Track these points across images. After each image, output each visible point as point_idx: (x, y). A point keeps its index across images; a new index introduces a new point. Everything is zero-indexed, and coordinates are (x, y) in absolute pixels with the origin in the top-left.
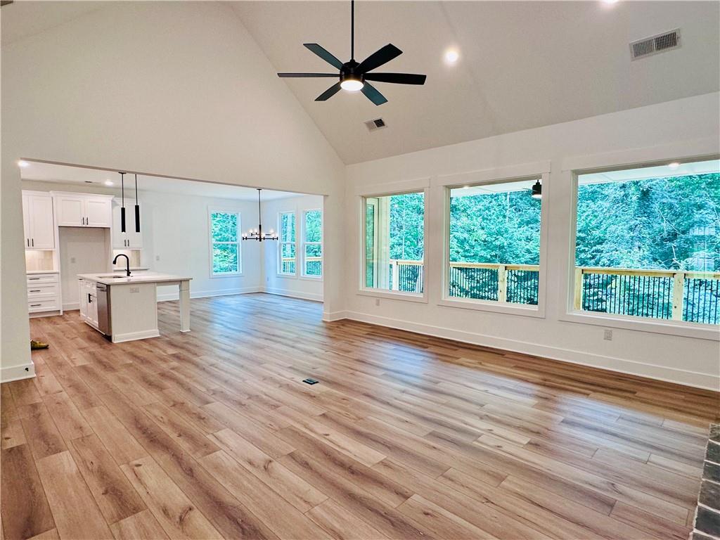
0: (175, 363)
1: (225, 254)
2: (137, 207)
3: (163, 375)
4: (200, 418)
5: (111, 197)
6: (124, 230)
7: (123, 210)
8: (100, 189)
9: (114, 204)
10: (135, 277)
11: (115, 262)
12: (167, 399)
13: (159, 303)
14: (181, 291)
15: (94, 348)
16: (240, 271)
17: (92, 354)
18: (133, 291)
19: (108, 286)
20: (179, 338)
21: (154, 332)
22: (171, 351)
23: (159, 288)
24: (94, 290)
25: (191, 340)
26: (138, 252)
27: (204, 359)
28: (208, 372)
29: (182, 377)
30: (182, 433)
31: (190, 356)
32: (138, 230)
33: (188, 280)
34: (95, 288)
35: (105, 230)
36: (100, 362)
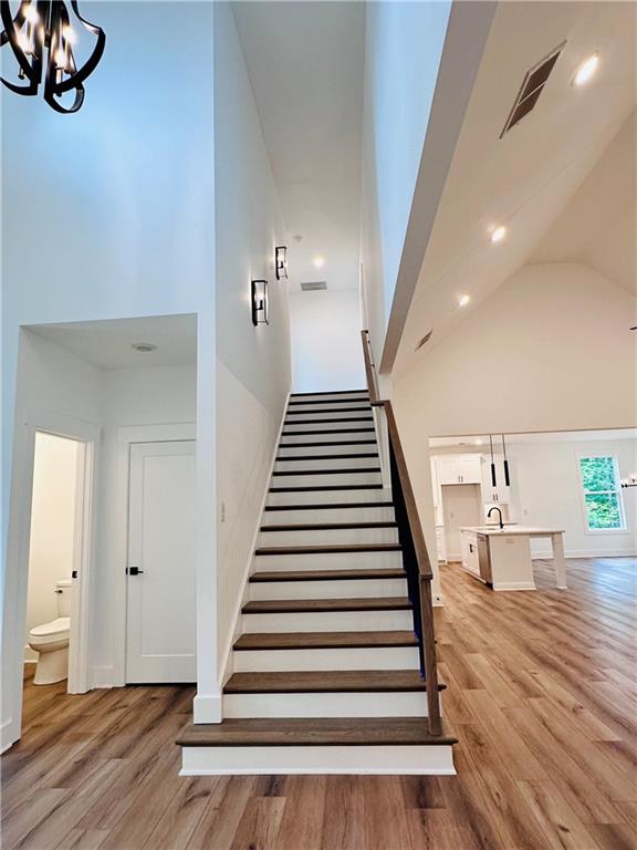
0: (554, 613)
1: (605, 507)
2: (506, 463)
3: (545, 620)
4: (584, 656)
5: (480, 455)
6: (494, 485)
7: (493, 466)
8: (472, 449)
9: (482, 460)
10: (507, 529)
11: (489, 515)
12: (552, 638)
13: (533, 561)
14: (553, 544)
15: (479, 592)
16: (624, 527)
17: (480, 596)
18: (509, 542)
19: (487, 536)
20: (556, 593)
21: (530, 585)
22: (552, 603)
23: (533, 541)
24: (474, 541)
25: (569, 596)
26: (506, 505)
27: (586, 614)
28: (589, 625)
29: (563, 624)
30: (568, 663)
31: (570, 609)
32: (508, 484)
33: (560, 533)
34: (475, 539)
35: (476, 485)
36: (488, 603)
